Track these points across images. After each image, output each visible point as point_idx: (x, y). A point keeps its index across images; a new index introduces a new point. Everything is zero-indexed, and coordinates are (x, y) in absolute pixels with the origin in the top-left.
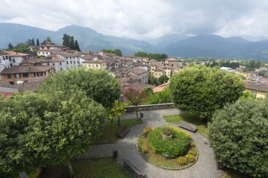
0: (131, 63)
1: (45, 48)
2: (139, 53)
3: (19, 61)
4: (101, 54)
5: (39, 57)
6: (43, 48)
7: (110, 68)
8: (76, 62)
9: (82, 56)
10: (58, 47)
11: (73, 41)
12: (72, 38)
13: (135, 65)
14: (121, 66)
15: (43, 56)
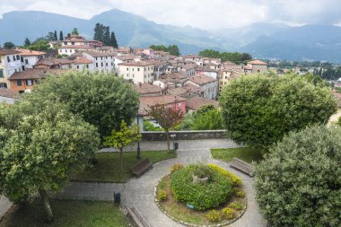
0: (191, 66)
1: (69, 44)
2: (207, 51)
3: (33, 61)
4: (147, 52)
5: (60, 57)
6: (66, 43)
7: (158, 73)
8: (109, 64)
9: (119, 54)
10: (86, 42)
11: (108, 33)
12: (108, 28)
13: (198, 69)
14: (175, 71)
15: (66, 56)
